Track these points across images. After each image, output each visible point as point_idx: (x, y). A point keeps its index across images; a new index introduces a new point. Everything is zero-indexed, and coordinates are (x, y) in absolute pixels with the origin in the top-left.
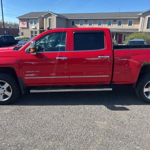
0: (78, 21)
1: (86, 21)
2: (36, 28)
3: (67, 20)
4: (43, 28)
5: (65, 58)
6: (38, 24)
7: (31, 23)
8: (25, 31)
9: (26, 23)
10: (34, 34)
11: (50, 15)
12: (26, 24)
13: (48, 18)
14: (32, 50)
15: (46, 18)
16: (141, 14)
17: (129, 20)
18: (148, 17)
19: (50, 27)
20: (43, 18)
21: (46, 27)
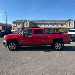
0: (39, 24)
1: (43, 24)
2: (20, 27)
3: (34, 23)
5: (32, 37)
6: (21, 25)
8: (15, 28)
10: (19, 29)
13: (26, 23)
14: (23, 35)
16: (66, 21)
17: (61, 24)
18: (69, 22)
19: (26, 26)
20: (24, 23)
21: (25, 26)
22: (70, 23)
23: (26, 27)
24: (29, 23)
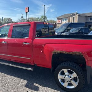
7: (63, 21)
9: (61, 20)
11: (74, 15)
12: (60, 22)
15: (72, 17)
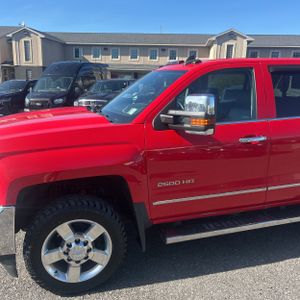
0: (88, 48)
1: (106, 49)
3: (64, 45)
4: (12, 63)
5: (262, 139)
13: (23, 40)
16: (214, 39)
17: (189, 50)
18: (226, 44)
19: (27, 59)
20: (10, 40)
21: (19, 60)
22: (230, 47)
23: (24, 63)
24: (40, 41)
